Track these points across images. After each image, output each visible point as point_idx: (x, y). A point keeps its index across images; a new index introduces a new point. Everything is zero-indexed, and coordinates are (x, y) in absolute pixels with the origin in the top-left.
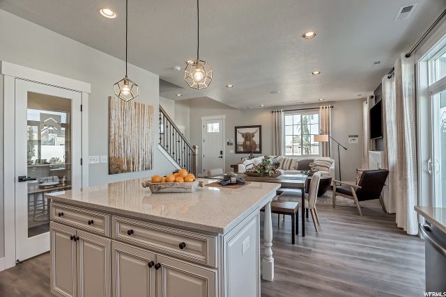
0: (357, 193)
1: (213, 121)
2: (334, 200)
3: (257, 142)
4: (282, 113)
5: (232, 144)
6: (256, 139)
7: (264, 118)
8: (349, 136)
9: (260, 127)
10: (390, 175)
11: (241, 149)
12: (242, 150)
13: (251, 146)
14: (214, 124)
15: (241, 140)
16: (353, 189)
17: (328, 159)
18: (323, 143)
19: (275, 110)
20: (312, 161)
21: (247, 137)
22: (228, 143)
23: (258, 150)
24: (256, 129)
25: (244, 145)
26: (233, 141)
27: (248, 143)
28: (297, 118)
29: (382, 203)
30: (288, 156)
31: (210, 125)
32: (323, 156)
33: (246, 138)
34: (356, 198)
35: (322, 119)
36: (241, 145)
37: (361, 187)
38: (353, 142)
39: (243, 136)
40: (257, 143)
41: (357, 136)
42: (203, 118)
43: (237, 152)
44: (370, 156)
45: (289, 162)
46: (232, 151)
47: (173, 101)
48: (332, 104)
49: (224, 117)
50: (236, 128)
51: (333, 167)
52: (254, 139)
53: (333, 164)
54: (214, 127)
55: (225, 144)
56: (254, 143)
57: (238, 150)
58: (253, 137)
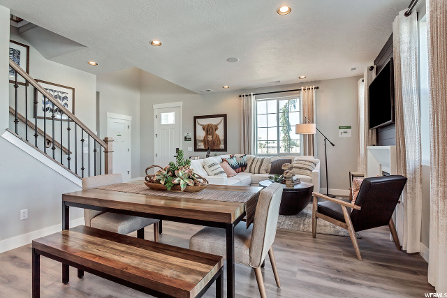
0: (352, 217)
1: (168, 110)
2: (315, 225)
4: (253, 98)
5: (190, 139)
6: (220, 133)
7: (230, 105)
8: (340, 128)
9: (225, 116)
10: (408, 184)
11: (201, 146)
12: (203, 147)
13: (213, 142)
14: (169, 114)
15: (201, 134)
16: (345, 210)
17: (311, 158)
18: (305, 136)
19: (244, 93)
20: (290, 161)
21: (209, 130)
22: (186, 138)
23: (222, 146)
25: (205, 141)
26: (191, 135)
27: (210, 138)
28: (272, 104)
29: (393, 231)
30: (260, 155)
31: (163, 115)
32: (305, 154)
33: (207, 132)
34: (351, 227)
35: (304, 105)
36: (201, 141)
37: (359, 208)
38: (344, 135)
39: (204, 129)
40: (222, 137)
41: (349, 127)
42: (155, 106)
43: (196, 150)
44: (369, 153)
45: (259, 163)
46: (191, 148)
47: (95, 76)
48: (316, 85)
49: (181, 104)
50: (196, 118)
51: (317, 170)
52: (217, 132)
53: (318, 166)
54: (169, 118)
55: (182, 139)
56: (218, 137)
57: (198, 147)
58: (216, 130)
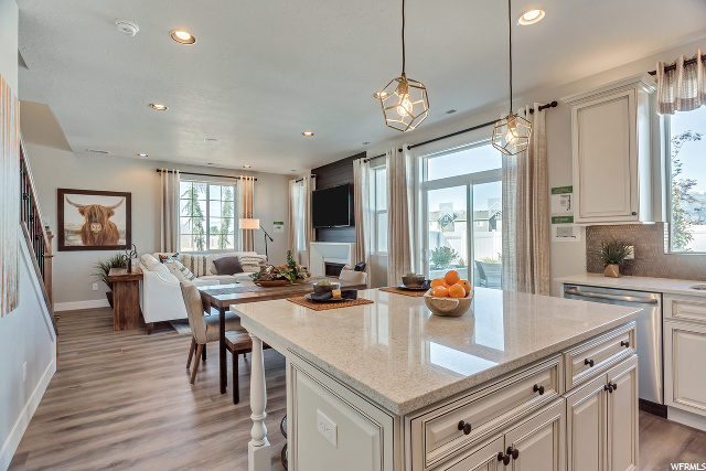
3: (121, 226)
4: (178, 176)
6: (119, 220)
8: (274, 223)
9: (128, 195)
11: (76, 241)
12: (79, 242)
13: (104, 236)
15: (75, 220)
18: (244, 231)
19: (165, 168)
23: (122, 242)
24: (119, 199)
25: (85, 232)
27: (96, 228)
32: (244, 250)
33: (90, 217)
36: (77, 233)
38: (278, 230)
39: (82, 212)
41: (282, 223)
43: (63, 248)
45: (201, 263)
48: (255, 175)
50: (61, 192)
52: (111, 219)
56: (113, 228)
57: (66, 244)
58: (109, 215)
